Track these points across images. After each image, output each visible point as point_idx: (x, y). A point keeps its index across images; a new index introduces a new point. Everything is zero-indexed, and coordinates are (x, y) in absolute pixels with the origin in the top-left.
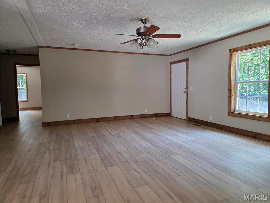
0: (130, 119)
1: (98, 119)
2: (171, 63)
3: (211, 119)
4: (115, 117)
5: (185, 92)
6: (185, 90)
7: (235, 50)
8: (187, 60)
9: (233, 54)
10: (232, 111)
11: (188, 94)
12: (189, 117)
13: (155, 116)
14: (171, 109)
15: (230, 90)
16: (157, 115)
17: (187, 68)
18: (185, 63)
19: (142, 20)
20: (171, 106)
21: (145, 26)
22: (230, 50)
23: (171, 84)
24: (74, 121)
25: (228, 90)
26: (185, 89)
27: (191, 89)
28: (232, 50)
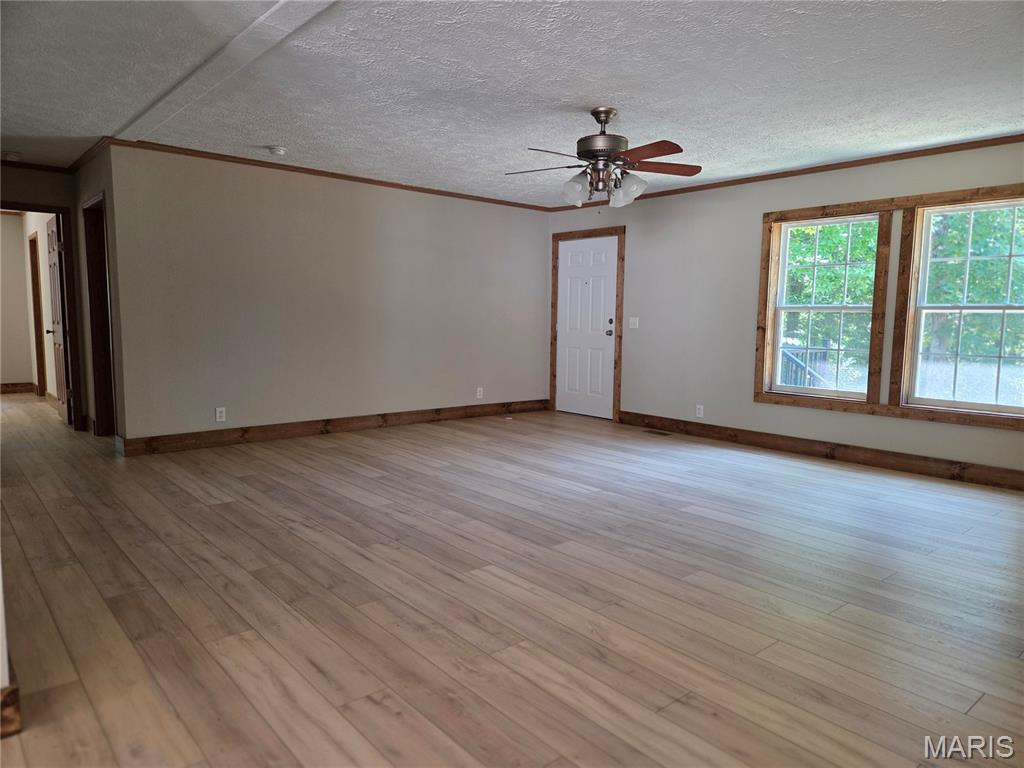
0: (431, 421)
1: (328, 422)
2: (558, 237)
3: (699, 415)
4: (384, 416)
5: (609, 333)
6: (612, 327)
7: (784, 217)
8: (619, 231)
9: (775, 226)
10: (766, 388)
11: (620, 337)
12: (622, 409)
13: (507, 409)
14: (553, 386)
15: (762, 329)
16: (512, 407)
17: (621, 258)
18: (615, 239)
19: (596, 114)
20: (553, 376)
21: (603, 133)
22: (767, 215)
23: (554, 305)
24: (245, 430)
25: (758, 328)
26: (611, 321)
27: (632, 322)
28: (774, 217)
